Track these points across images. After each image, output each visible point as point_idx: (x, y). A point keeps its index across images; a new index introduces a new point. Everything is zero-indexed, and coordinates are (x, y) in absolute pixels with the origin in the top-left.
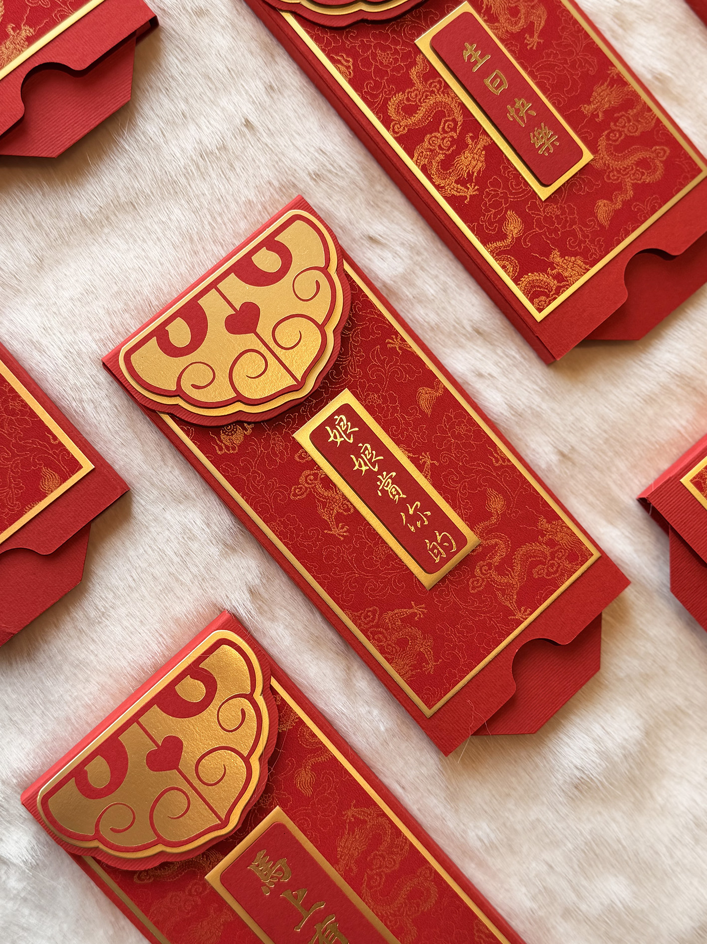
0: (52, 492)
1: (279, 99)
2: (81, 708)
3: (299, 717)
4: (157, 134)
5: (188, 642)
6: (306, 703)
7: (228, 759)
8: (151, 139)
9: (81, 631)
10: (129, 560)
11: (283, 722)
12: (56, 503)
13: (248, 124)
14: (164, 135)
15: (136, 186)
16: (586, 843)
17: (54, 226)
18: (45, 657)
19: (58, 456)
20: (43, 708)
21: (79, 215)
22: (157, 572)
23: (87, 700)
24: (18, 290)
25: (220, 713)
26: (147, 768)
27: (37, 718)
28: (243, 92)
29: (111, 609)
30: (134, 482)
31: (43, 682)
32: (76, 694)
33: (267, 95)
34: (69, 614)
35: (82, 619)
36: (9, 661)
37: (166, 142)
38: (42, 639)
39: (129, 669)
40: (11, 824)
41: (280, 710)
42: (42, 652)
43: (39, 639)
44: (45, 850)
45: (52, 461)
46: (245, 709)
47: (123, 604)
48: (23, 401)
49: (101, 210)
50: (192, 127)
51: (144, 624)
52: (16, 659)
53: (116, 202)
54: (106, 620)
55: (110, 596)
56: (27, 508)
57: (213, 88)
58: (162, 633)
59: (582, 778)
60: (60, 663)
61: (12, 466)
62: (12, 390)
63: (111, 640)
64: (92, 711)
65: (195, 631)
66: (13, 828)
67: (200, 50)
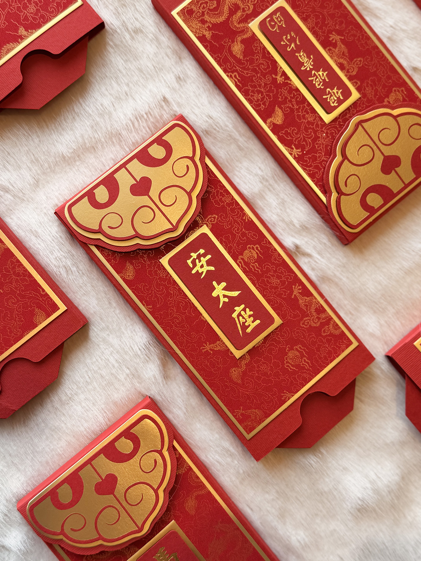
0: (41, 324)
1: (184, 85)
2: (55, 456)
3: (189, 465)
4: (110, 105)
5: (121, 416)
6: (194, 457)
7: (145, 490)
8: (106, 108)
9: (56, 409)
10: (87, 366)
11: (179, 468)
12: (43, 330)
13: (165, 99)
14: (114, 106)
15: (96, 137)
16: (364, 545)
17: (46, 160)
18: (35, 425)
19: (45, 302)
20: (32, 456)
21: (61, 153)
22: (104, 373)
23: (59, 450)
24: (23, 199)
25: (141, 461)
26: (95, 493)
27: (29, 461)
28: (163, 81)
29: (75, 395)
30: (91, 317)
31: (32, 440)
32: (52, 447)
33: (177, 82)
34: (49, 398)
35: (57, 402)
36: (12, 426)
37: (115, 110)
38: (33, 414)
39: (85, 432)
40: (11, 526)
41: (178, 461)
42: (33, 422)
43: (31, 413)
44: (32, 543)
45: (41, 304)
46: (156, 459)
47: (82, 392)
48: (24, 268)
49: (74, 151)
50: (131, 101)
51: (95, 405)
52: (16, 425)
53: (84, 146)
54: (71, 402)
55: (75, 387)
56: (25, 333)
57: (145, 77)
58: (106, 411)
59: (362, 505)
60: (43, 428)
61: (17, 307)
62: (18, 261)
63: (75, 414)
64: (62, 458)
65: (126, 410)
66: (12, 529)
67: (137, 54)
